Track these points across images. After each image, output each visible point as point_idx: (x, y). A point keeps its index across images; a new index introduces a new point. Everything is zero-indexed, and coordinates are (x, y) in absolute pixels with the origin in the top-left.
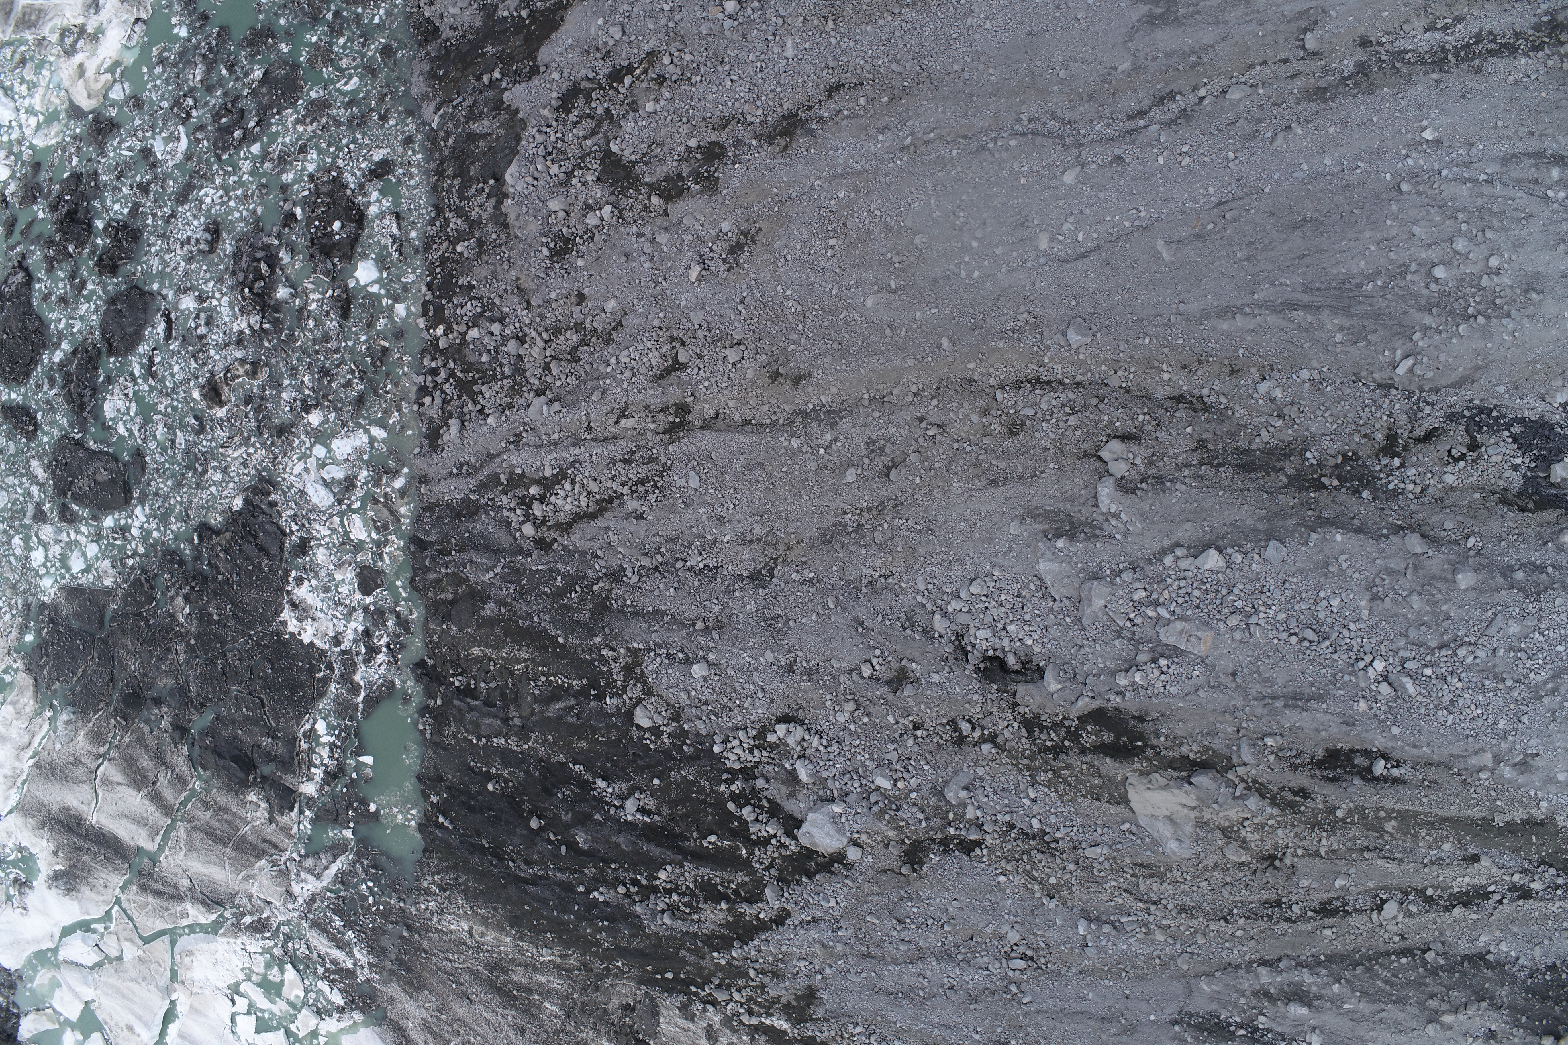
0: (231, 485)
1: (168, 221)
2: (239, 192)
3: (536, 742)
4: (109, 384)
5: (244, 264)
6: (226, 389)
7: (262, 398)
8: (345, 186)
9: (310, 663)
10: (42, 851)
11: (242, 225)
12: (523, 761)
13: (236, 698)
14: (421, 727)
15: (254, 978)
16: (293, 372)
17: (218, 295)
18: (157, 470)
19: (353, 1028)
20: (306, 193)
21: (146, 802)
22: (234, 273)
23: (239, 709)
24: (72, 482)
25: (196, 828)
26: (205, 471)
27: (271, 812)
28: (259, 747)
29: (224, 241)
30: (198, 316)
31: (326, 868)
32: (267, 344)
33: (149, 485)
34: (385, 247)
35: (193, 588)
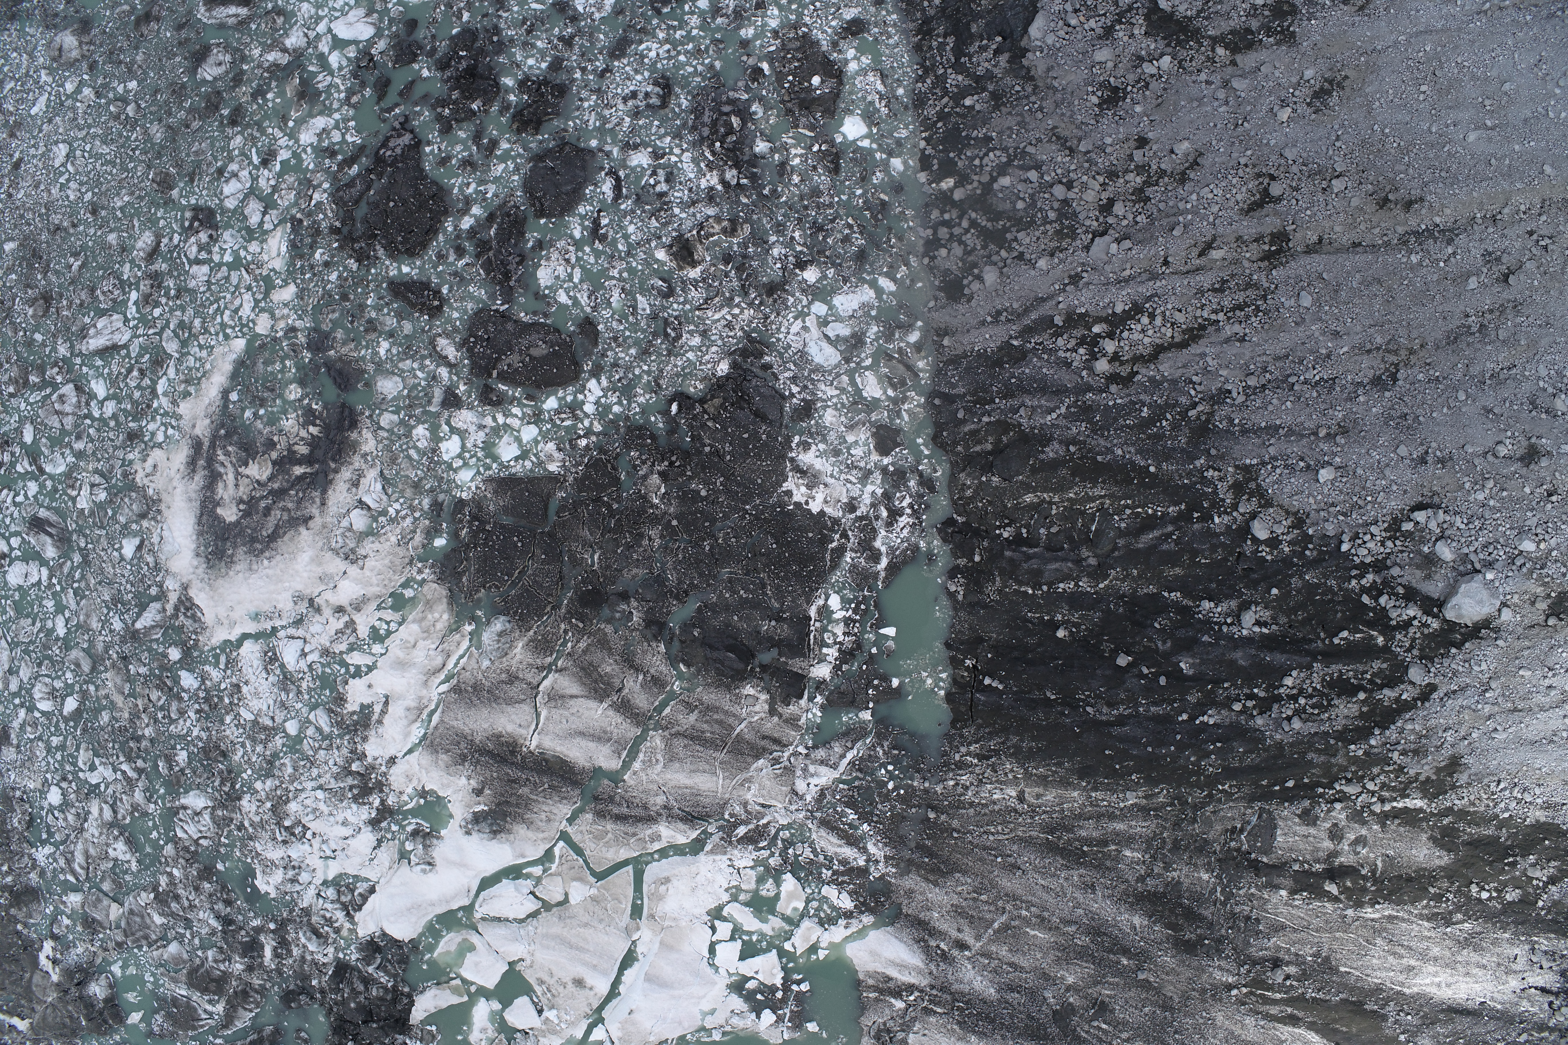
0: (714, 349)
1: (602, 75)
2: (690, 46)
3: (1117, 579)
4: (541, 249)
5: (706, 119)
6: (699, 247)
7: (745, 256)
8: (817, 43)
9: (821, 533)
10: (455, 792)
11: (698, 79)
12: (1098, 601)
13: (730, 581)
14: (953, 588)
15: (742, 897)
16: (780, 228)
17: (677, 151)
18: (615, 339)
19: (861, 933)
20: (773, 48)
21: (611, 713)
22: (694, 128)
23: (734, 592)
24: (498, 359)
25: (678, 734)
26: (680, 336)
27: (772, 703)
28: (759, 633)
29: (678, 96)
30: (654, 173)
31: (843, 756)
32: (745, 200)
33: (604, 355)
34: (872, 103)
35: (671, 464)
